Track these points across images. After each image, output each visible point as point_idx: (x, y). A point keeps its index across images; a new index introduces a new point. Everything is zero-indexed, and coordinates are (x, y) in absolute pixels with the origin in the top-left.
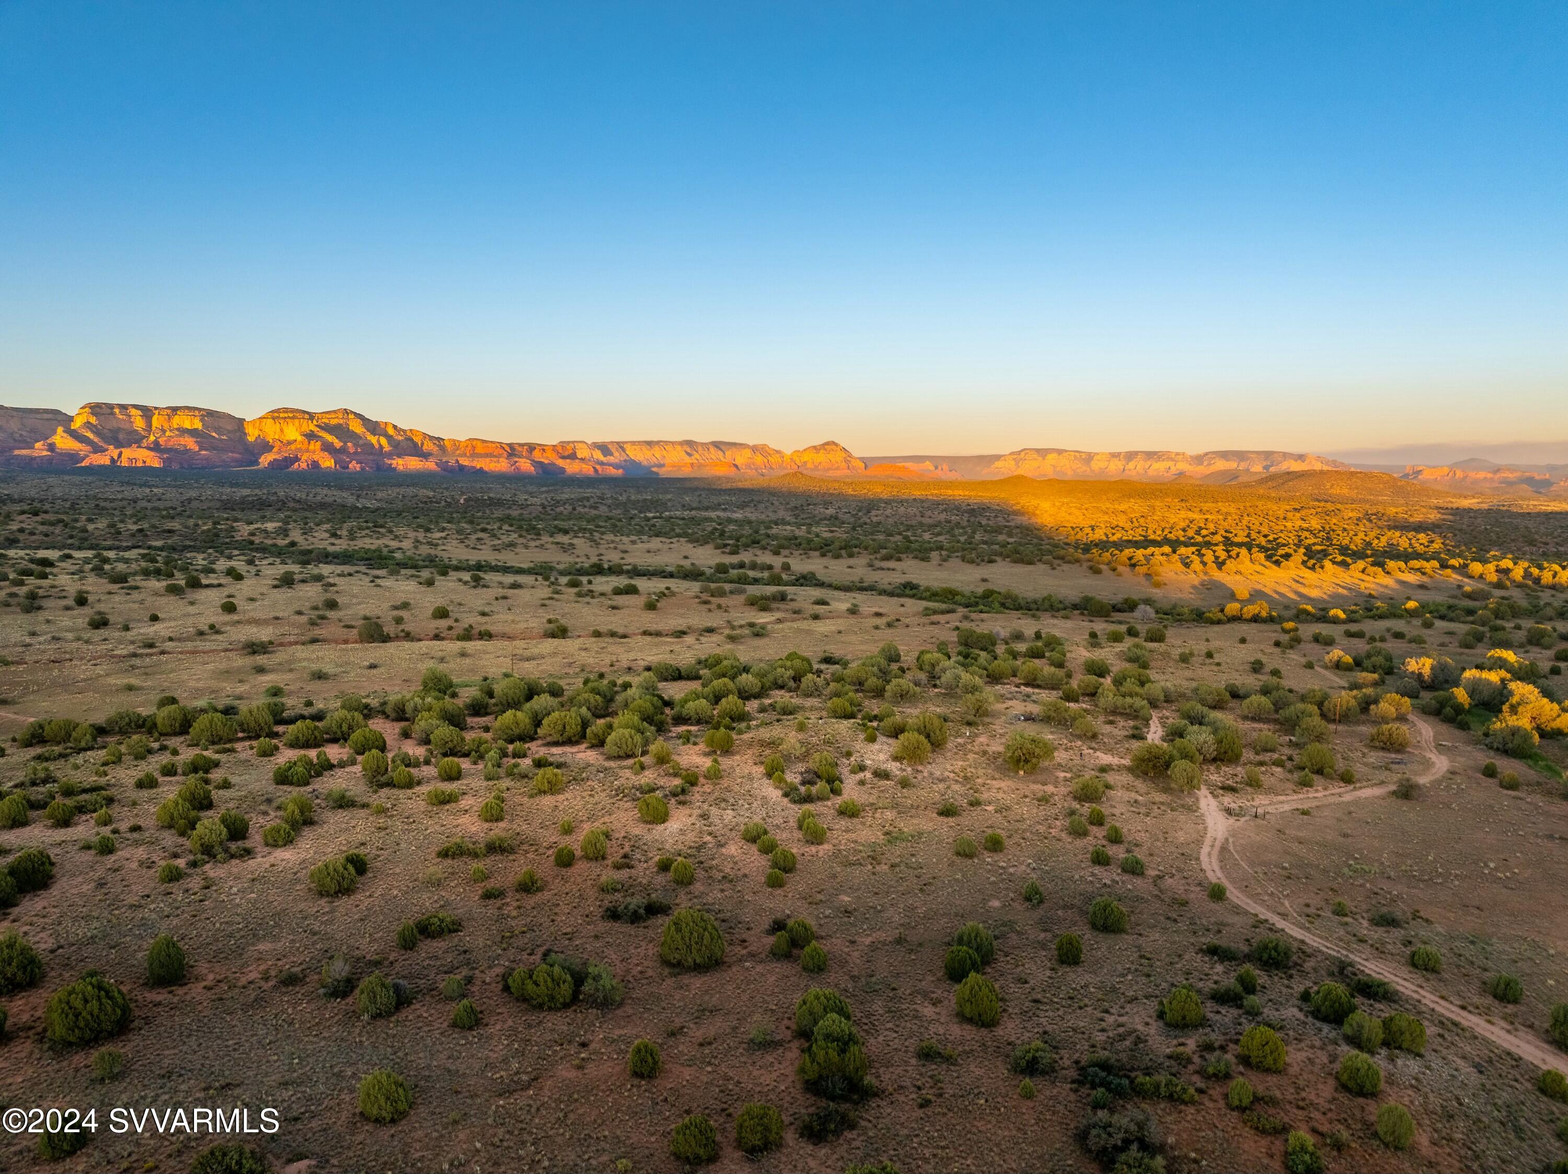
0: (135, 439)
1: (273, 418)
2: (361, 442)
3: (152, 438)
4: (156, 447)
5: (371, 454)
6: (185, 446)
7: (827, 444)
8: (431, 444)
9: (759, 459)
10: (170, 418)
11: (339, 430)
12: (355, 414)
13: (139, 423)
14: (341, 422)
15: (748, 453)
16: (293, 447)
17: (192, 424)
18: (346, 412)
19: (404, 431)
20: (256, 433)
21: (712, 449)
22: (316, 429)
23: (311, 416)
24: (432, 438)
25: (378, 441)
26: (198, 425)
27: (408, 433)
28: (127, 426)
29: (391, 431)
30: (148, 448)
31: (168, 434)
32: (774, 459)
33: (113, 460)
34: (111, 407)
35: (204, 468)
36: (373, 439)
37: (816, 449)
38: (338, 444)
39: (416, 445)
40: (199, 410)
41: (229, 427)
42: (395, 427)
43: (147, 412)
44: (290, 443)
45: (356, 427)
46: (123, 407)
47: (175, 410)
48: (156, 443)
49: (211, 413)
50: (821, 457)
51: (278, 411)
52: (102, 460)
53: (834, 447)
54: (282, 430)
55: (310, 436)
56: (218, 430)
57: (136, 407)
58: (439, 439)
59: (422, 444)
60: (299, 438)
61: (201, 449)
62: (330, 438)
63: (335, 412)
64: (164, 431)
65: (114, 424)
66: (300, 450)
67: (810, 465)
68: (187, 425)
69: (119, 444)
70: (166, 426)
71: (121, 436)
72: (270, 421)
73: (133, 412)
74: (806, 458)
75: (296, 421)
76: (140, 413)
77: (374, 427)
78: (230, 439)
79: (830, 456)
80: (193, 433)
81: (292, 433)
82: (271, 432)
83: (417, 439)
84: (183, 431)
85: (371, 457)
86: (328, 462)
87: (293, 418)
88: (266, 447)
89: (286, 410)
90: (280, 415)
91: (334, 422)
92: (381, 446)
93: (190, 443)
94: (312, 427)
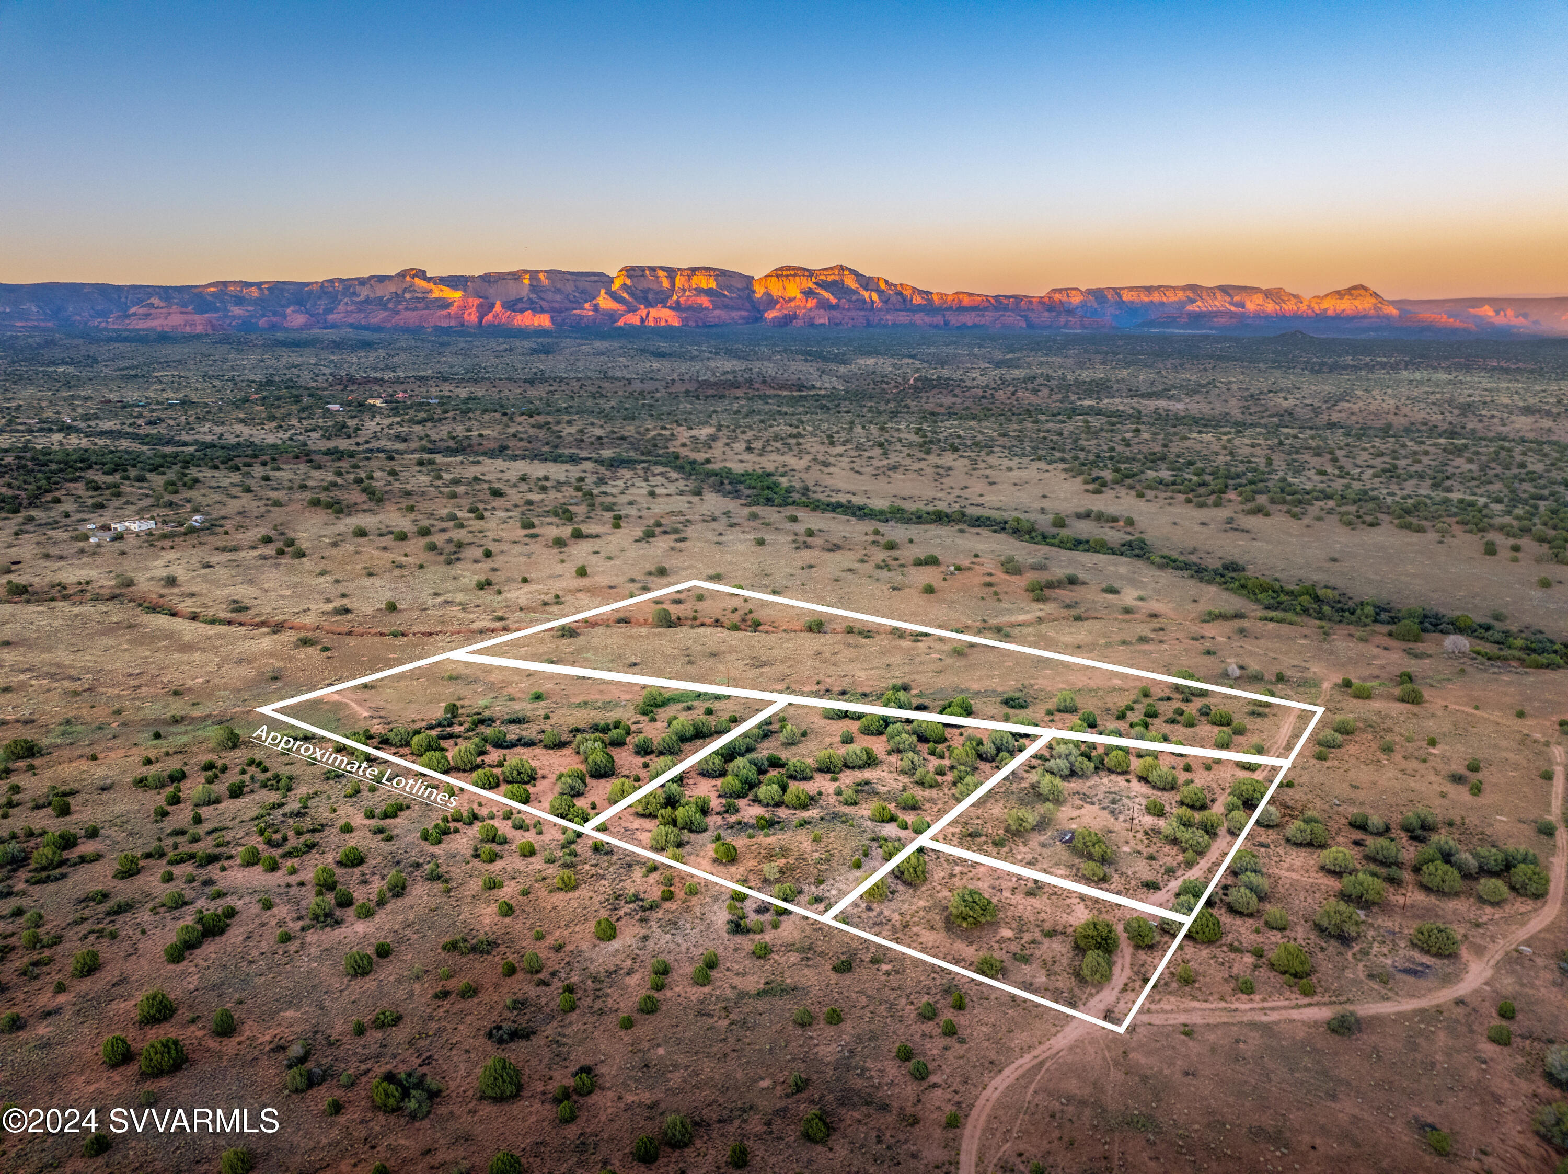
0: (661, 299)
1: (777, 276)
2: (854, 298)
3: (675, 297)
4: (677, 307)
5: (862, 309)
6: (701, 305)
7: (1355, 288)
8: (919, 299)
9: (1270, 307)
10: (690, 278)
11: (835, 286)
12: (850, 270)
13: (666, 284)
14: (837, 278)
15: (1259, 299)
16: (793, 304)
17: (708, 283)
18: (842, 268)
19: (895, 286)
20: (763, 290)
21: (1218, 295)
22: (813, 286)
23: (811, 273)
24: (921, 292)
25: (870, 297)
26: (713, 285)
27: (899, 288)
28: (655, 286)
29: (883, 286)
30: (671, 308)
31: (687, 293)
32: (1289, 306)
33: (642, 321)
34: (643, 269)
35: (716, 325)
36: (866, 294)
37: (1339, 294)
38: (834, 301)
39: (904, 299)
40: (714, 270)
41: (739, 286)
42: (886, 282)
43: (671, 272)
44: (791, 300)
45: (850, 282)
46: (653, 269)
47: (694, 270)
48: (678, 302)
49: (721, 274)
50: (1346, 305)
51: (781, 269)
52: (634, 319)
53: (1362, 292)
54: (784, 288)
55: (808, 293)
56: (730, 288)
57: (662, 268)
58: (928, 293)
59: (912, 299)
60: (799, 296)
61: (714, 309)
62: (826, 295)
63: (831, 268)
64: (684, 290)
65: (644, 285)
66: (798, 307)
67: (1330, 313)
68: (704, 286)
69: (649, 304)
70: (686, 286)
71: (650, 296)
72: (774, 279)
73: (661, 273)
74: (1325, 305)
75: (797, 278)
76: (665, 274)
77: (867, 282)
78: (740, 297)
79: (1357, 303)
80: (709, 292)
81: (793, 290)
82: (776, 289)
83: (907, 293)
84: (700, 291)
85: (862, 313)
86: (822, 318)
87: (795, 275)
88: (771, 302)
89: (789, 268)
90: (784, 273)
91: (830, 279)
92: (873, 302)
93: (705, 301)
94: (811, 285)
